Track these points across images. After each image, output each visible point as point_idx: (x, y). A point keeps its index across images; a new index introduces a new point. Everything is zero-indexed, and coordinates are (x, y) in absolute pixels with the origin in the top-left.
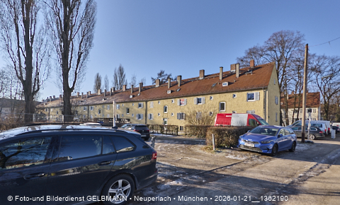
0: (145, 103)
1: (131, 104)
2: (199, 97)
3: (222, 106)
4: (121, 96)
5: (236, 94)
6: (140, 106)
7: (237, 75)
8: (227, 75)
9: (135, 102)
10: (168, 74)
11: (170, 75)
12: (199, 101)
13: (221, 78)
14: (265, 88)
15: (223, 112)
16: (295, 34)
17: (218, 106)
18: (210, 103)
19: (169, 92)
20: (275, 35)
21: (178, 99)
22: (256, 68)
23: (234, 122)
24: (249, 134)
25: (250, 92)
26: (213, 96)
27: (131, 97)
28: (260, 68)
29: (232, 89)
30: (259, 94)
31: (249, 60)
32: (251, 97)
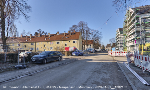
0: (34, 43)
1: (27, 44)
2: (58, 42)
3: (66, 45)
4: (20, 39)
5: (70, 41)
6: (32, 44)
7: (70, 35)
8: (67, 34)
9: (29, 42)
10: (43, 31)
11: (44, 31)
12: (58, 43)
13: (65, 35)
14: (78, 40)
15: (66, 47)
16: (86, 23)
17: (65, 45)
18: (62, 44)
19: (46, 39)
20: (81, 22)
21: (50, 42)
22: (75, 33)
23: (70, 50)
24: (74, 52)
25: (74, 41)
26: (63, 41)
27: (27, 40)
28: (76, 33)
29: (69, 39)
30: (76, 41)
31: (73, 29)
32: (74, 42)
